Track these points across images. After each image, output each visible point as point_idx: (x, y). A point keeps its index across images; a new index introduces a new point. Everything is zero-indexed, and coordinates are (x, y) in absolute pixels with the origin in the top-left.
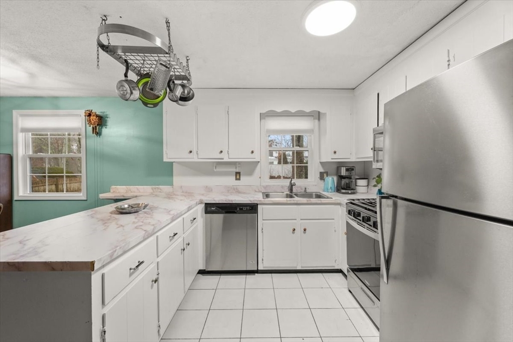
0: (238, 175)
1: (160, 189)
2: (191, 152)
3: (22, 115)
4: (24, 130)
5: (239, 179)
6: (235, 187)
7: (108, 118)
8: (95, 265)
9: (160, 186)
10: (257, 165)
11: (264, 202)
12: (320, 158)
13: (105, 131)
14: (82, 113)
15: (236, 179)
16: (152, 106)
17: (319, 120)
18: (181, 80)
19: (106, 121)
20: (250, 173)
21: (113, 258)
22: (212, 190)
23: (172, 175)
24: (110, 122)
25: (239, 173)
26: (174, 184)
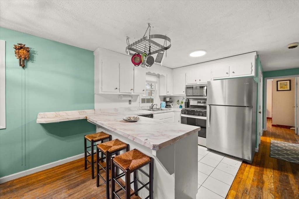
0: (130, 102)
1: (85, 112)
6: (129, 108)
7: (35, 54)
9: (85, 110)
10: (138, 97)
11: (155, 113)
12: (159, 94)
17: (159, 78)
20: (135, 101)
23: (94, 102)
26: (95, 108)
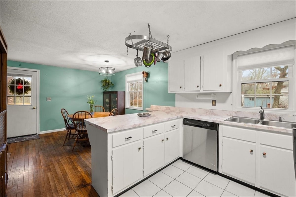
0: (214, 102)
2: (181, 87)
3: (128, 76)
4: (128, 82)
5: (215, 105)
6: (211, 110)
7: (150, 73)
8: (107, 131)
9: (170, 107)
10: (230, 95)
11: (223, 123)
13: (149, 79)
14: (142, 72)
15: (213, 105)
16: (149, 66)
18: (165, 49)
19: (149, 75)
20: (224, 101)
21: (116, 131)
22: (196, 111)
23: (175, 101)
24: (151, 75)
25: (215, 101)
26: (176, 106)
